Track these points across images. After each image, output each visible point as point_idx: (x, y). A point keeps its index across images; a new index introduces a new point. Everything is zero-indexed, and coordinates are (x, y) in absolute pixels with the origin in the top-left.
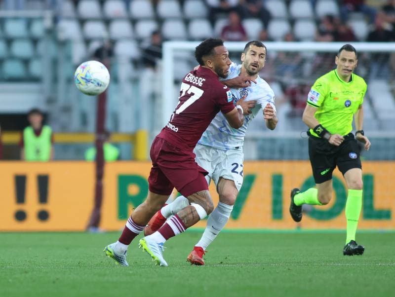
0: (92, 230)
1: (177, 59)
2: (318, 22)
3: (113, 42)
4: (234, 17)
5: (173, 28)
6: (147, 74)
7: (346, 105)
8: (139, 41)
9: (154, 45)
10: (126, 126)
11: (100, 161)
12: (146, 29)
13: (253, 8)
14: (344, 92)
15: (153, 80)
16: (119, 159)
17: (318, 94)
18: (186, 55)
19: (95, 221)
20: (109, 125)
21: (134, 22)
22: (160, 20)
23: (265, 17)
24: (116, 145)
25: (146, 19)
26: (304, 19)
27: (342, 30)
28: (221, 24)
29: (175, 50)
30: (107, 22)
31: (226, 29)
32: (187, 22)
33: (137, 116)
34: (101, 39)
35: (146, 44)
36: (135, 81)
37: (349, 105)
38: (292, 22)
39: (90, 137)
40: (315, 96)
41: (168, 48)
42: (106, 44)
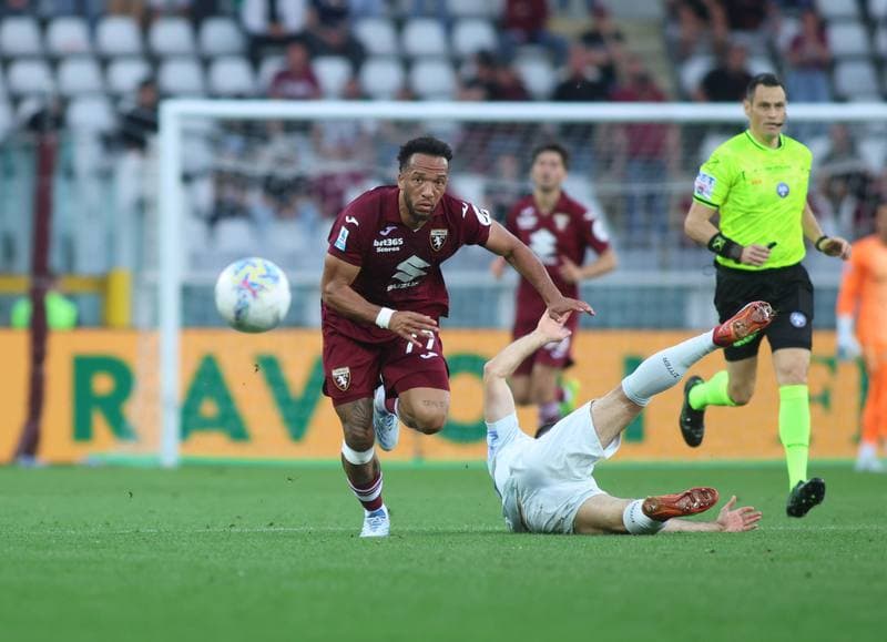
0: (23, 462)
1: (187, 134)
2: (456, 62)
3: (64, 101)
4: (297, 54)
5: (179, 74)
6: (129, 163)
7: (780, 194)
8: (114, 98)
9: (143, 106)
10: (89, 261)
11: (39, 328)
12: (128, 75)
13: (332, 36)
14: (769, 169)
15: (142, 174)
16: (79, 324)
17: (712, 179)
18: (205, 126)
19: (30, 443)
20: (56, 259)
21: (104, 62)
22: (154, 59)
23: (356, 54)
24: (70, 297)
25: (126, 56)
26: (431, 57)
27: (503, 77)
28: (271, 66)
29: (185, 117)
30: (54, 62)
31: (282, 77)
32: (206, 62)
33: (111, 242)
34: (41, 95)
35: (128, 106)
36: (106, 176)
37: (787, 194)
38: (407, 62)
39: (21, 281)
40: (707, 183)
41: (170, 112)
42: (52, 105)
